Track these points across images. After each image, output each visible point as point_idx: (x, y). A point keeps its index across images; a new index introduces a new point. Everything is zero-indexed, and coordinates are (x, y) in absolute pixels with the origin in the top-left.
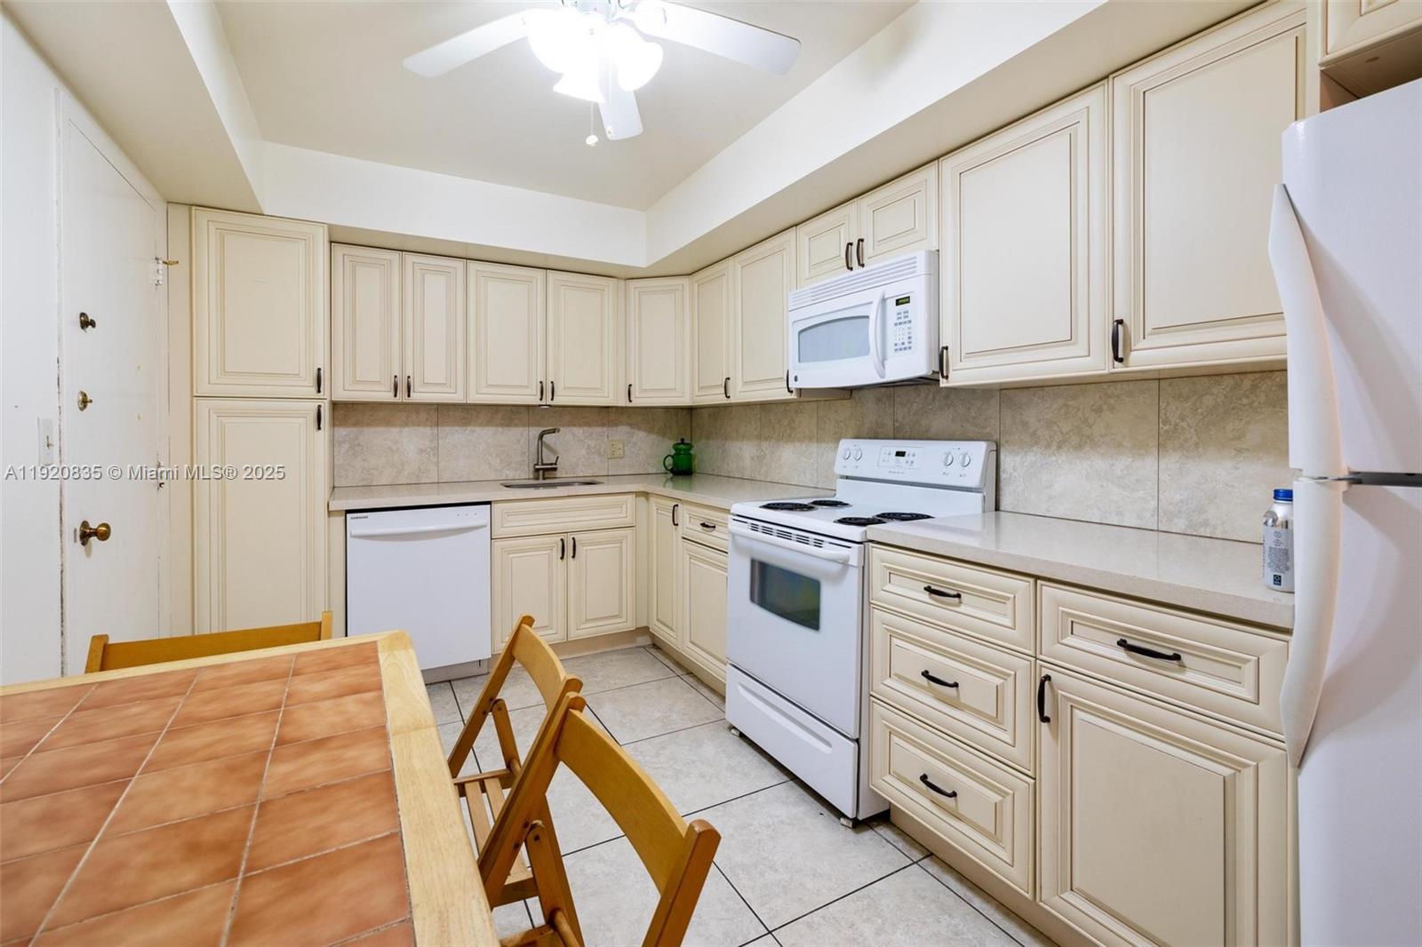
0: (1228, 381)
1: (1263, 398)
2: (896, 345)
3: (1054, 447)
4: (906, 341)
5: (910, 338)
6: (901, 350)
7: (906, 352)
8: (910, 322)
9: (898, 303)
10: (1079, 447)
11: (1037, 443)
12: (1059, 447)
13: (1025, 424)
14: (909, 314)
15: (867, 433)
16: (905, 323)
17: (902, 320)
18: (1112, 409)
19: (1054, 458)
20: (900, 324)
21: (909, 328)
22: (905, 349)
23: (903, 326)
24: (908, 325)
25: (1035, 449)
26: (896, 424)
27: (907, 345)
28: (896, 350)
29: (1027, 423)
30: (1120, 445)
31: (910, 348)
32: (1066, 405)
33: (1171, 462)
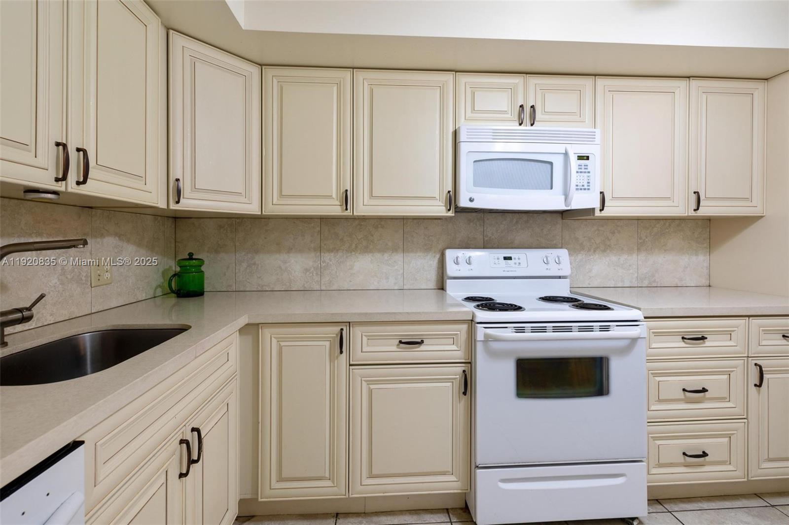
0: (662, 222)
1: (672, 230)
2: (577, 186)
3: (592, 251)
4: (586, 184)
5: (588, 183)
6: (581, 189)
7: (585, 191)
8: (589, 172)
9: (580, 158)
10: (604, 251)
11: (583, 249)
12: (595, 251)
13: (577, 239)
14: (588, 167)
15: (459, 245)
16: (585, 172)
17: (583, 170)
18: (619, 232)
19: (592, 257)
20: (581, 172)
21: (588, 176)
22: (585, 189)
23: (583, 174)
24: (588, 174)
25: (582, 252)
26: (486, 239)
27: (586, 187)
28: (577, 189)
29: (578, 238)
30: (622, 249)
31: (588, 189)
32: (599, 230)
33: (642, 256)
